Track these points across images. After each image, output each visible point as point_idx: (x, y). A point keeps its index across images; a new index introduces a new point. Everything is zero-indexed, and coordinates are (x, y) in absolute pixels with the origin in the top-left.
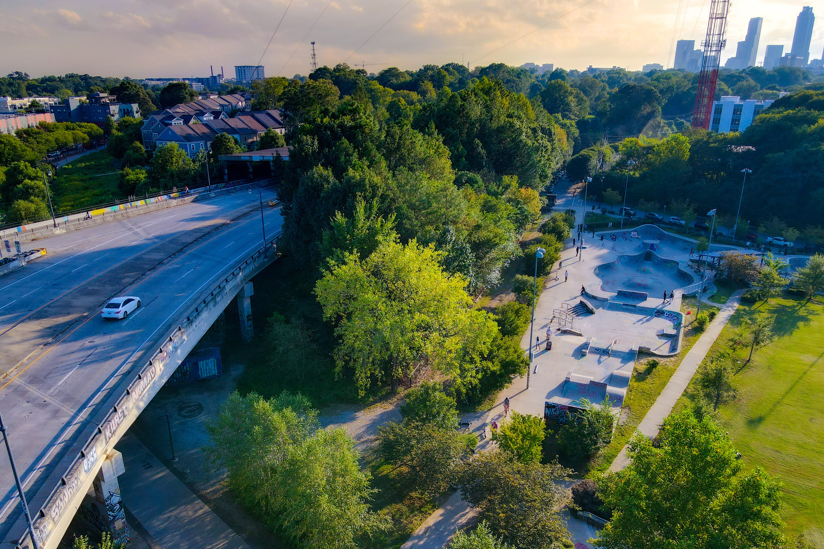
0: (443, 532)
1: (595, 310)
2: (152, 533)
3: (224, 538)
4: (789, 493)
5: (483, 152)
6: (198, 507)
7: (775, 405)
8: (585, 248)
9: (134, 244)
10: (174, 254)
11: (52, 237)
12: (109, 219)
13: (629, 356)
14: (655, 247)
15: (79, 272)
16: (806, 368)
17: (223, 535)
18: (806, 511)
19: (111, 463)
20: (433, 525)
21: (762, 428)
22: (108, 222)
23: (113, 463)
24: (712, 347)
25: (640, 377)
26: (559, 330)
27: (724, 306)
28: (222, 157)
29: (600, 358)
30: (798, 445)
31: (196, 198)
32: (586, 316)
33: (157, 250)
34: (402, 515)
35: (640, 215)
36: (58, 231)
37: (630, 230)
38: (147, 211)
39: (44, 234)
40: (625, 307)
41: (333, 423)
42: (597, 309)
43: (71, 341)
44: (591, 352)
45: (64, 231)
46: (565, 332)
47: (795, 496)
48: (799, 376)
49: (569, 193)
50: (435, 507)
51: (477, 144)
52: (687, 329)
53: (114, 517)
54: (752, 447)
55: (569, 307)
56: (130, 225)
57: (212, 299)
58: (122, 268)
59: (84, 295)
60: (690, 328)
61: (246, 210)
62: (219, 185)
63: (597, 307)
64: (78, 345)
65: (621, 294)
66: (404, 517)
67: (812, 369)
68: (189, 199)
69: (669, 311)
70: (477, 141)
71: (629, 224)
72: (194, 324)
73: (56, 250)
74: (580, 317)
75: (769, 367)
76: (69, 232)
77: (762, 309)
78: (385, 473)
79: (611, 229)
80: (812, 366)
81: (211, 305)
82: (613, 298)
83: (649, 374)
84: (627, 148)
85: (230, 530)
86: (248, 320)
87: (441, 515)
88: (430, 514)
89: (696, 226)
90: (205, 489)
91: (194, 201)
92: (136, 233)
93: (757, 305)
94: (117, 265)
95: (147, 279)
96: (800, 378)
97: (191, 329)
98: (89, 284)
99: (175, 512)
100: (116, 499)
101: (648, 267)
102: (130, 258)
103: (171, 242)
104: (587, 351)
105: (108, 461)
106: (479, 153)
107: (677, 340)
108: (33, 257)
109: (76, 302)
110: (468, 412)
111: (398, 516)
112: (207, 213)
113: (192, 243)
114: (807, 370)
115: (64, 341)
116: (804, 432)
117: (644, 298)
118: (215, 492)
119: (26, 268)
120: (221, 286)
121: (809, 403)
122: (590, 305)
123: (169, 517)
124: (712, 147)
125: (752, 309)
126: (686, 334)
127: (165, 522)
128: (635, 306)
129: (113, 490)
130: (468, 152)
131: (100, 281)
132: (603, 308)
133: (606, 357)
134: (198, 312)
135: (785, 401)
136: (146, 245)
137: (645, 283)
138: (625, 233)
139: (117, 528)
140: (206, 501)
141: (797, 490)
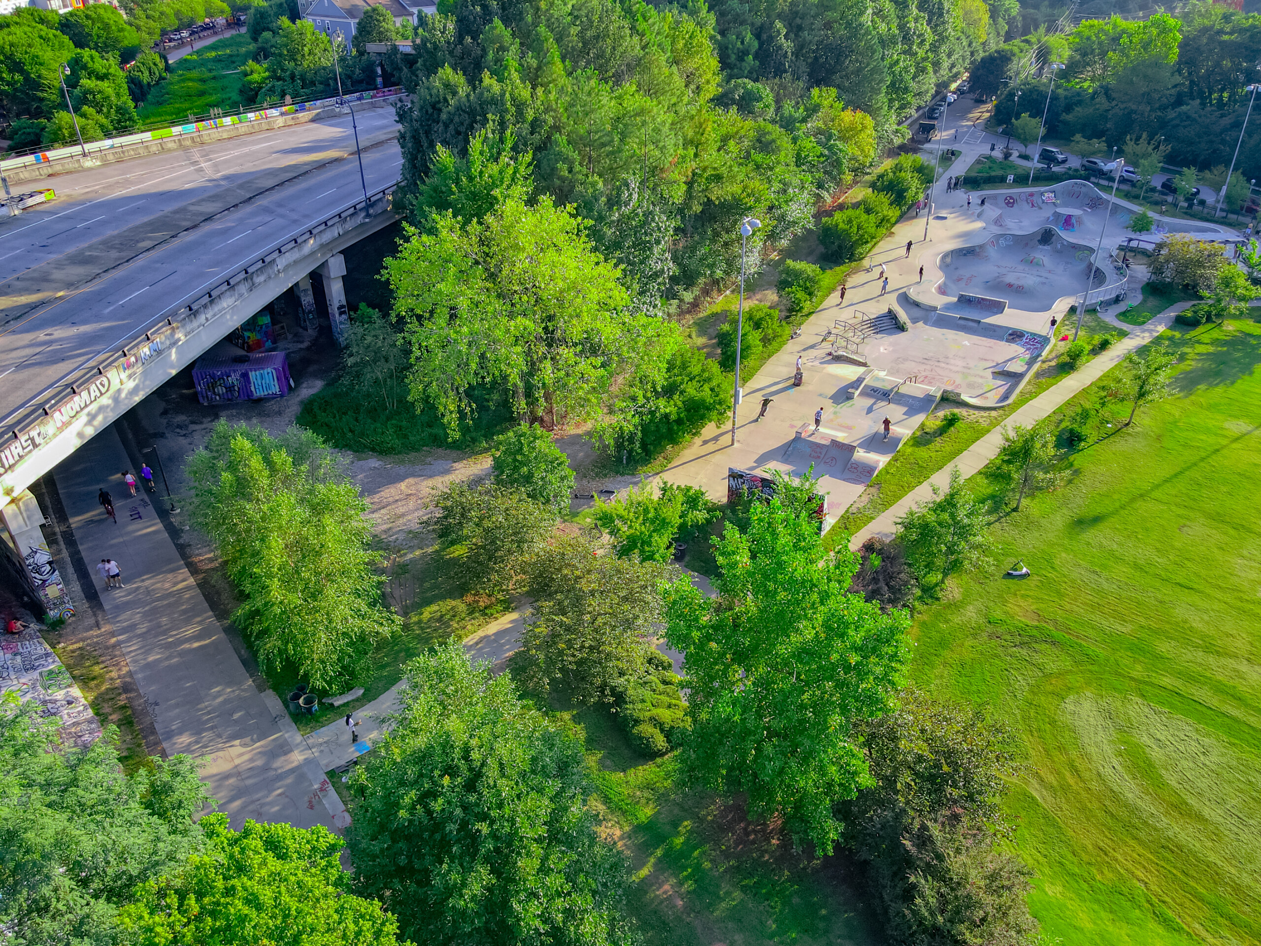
0: (503, 645)
1: (909, 324)
2: (106, 607)
3: (198, 623)
4: (1077, 637)
5: (787, 45)
6: (180, 577)
7: (1133, 500)
8: (945, 218)
9: (187, 186)
10: (235, 206)
11: (78, 172)
12: (171, 145)
13: (924, 404)
14: (1073, 220)
15: (88, 228)
16: (1224, 442)
17: (199, 619)
18: (1090, 667)
19: (19, 508)
20: (494, 634)
21: (1091, 535)
22: (169, 150)
23: (22, 508)
24: (1074, 397)
25: (923, 439)
26: (830, 354)
27: (1137, 330)
28: (373, 47)
29: (874, 404)
30: (1137, 567)
31: (318, 114)
32: (891, 334)
33: (214, 198)
34: (454, 616)
35: (1075, 163)
36: (88, 163)
37: (1043, 189)
38: (233, 134)
39: (67, 166)
40: (962, 322)
41: (413, 475)
42: (914, 323)
43: (21, 332)
44: (862, 394)
45: (99, 163)
46: (838, 359)
47: (1084, 643)
48: (1203, 455)
49: (968, 120)
50: (507, 609)
51: (778, 31)
52: (1045, 366)
53: (44, 581)
54: (1057, 562)
55: (866, 318)
56: (197, 157)
57: (246, 279)
58: (150, 223)
59: (74, 263)
60: (1053, 363)
61: (383, 137)
62: (365, 94)
63: (915, 321)
64: (28, 337)
65: (965, 301)
66: (457, 619)
67: (1234, 445)
68: (304, 116)
69: (1032, 334)
70: (779, 24)
71: (1045, 178)
72: (202, 318)
73: (73, 193)
74: (879, 336)
75: (1159, 438)
76: (106, 164)
77: (1206, 338)
78: (456, 554)
79: (1010, 186)
80: (1236, 440)
81: (243, 288)
82: (948, 307)
83: (941, 435)
84: (1081, 38)
85: (211, 613)
86: (341, 314)
87: (512, 622)
88: (496, 619)
89: (1164, 185)
90: (200, 555)
91: (313, 120)
92: (201, 170)
93: (1201, 329)
94: (146, 219)
95: (176, 243)
96: (1203, 459)
97: (195, 324)
98: (90, 248)
99: (147, 583)
100: (43, 558)
101: (1043, 255)
102: (169, 208)
103: (241, 186)
104: (857, 393)
105: (13, 506)
106: (780, 47)
107: (1017, 384)
108: (30, 202)
109: (57, 275)
110: (622, 474)
111: (448, 617)
112: (321, 141)
113: (272, 188)
114: (1224, 447)
115: (14, 332)
116: (1158, 545)
117: (998, 308)
118: (211, 560)
119: (18, 219)
120: (267, 260)
121: (1194, 500)
122: (903, 316)
123: (138, 588)
124: (1225, 42)
125: (1188, 336)
126: (1038, 375)
127: (129, 594)
128: (979, 322)
129: (35, 546)
130: (761, 45)
131: (108, 245)
132: (925, 323)
133: (883, 403)
134: (211, 297)
135: (1156, 494)
136: (203, 189)
137: (1020, 283)
138: (1032, 195)
139: (50, 596)
140: (194, 569)
141: (1092, 633)
